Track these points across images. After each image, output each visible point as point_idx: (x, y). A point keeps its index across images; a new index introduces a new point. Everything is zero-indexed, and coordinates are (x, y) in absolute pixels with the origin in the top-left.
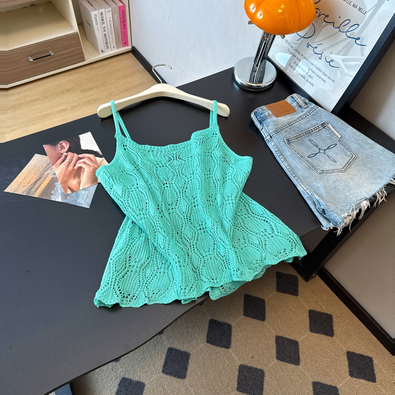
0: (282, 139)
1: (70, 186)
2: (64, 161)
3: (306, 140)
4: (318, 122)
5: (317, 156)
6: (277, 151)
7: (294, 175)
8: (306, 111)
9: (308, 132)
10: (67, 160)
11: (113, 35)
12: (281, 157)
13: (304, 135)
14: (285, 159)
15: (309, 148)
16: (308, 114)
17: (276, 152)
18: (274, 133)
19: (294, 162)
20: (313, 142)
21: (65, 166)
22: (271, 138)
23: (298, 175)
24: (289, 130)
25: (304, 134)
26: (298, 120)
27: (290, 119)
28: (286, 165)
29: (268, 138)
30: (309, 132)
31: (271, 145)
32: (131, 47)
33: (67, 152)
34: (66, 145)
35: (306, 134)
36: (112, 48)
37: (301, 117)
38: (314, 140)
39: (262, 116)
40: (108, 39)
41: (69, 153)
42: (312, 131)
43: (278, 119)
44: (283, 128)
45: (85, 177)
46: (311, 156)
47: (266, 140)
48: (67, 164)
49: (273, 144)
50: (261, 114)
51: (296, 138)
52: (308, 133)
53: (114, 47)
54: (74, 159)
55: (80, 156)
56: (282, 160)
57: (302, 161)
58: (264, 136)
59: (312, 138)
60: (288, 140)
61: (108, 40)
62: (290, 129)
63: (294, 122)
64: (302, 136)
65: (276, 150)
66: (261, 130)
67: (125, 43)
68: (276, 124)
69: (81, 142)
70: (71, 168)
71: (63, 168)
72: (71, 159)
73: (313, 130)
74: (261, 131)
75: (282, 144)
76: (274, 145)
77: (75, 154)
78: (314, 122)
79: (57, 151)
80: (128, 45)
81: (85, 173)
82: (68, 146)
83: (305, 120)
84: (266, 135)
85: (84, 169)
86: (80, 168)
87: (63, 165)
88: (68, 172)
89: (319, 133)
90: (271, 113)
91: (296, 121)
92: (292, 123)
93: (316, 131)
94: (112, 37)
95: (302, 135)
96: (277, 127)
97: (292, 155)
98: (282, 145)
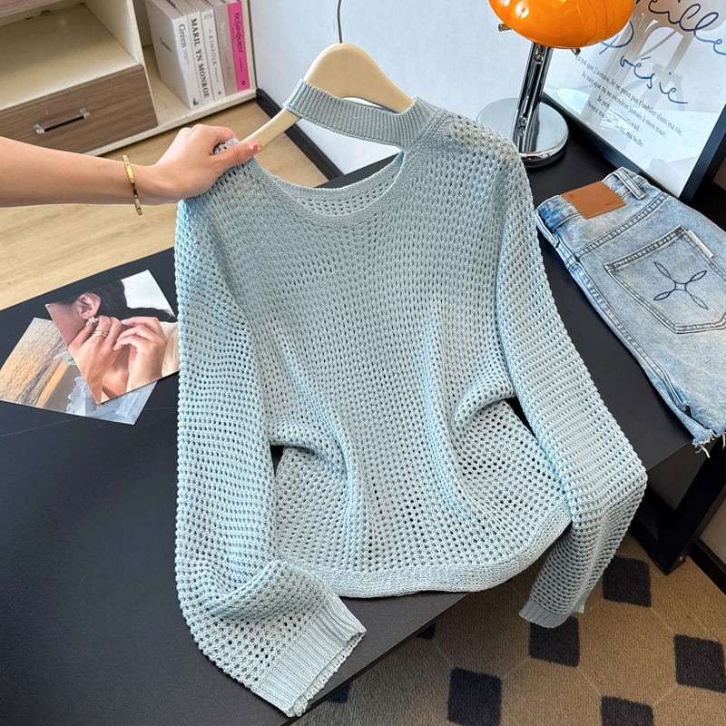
0: (601, 265)
1: (107, 386)
2: (90, 334)
3: (649, 263)
4: (669, 227)
5: (671, 297)
6: (591, 289)
7: (629, 338)
8: (644, 203)
9: (651, 247)
10: (98, 333)
11: (218, 65)
12: (601, 300)
13: (643, 255)
14: (609, 306)
15: (655, 281)
16: (649, 209)
17: (589, 290)
18: (583, 252)
19: (628, 309)
20: (662, 269)
21: (93, 346)
22: (578, 261)
23: (637, 336)
24: (613, 245)
25: (644, 252)
26: (631, 223)
27: (614, 222)
28: (612, 316)
29: (571, 262)
30: (653, 248)
31: (578, 276)
32: (254, 91)
33: (96, 316)
34: (94, 303)
35: (648, 252)
36: (216, 94)
37: (635, 216)
38: (663, 264)
39: (554, 217)
40: (207, 75)
41: (101, 318)
42: (659, 246)
43: (589, 224)
44: (601, 241)
45: (137, 366)
46: (661, 297)
47: (567, 266)
48: (98, 340)
49: (581, 274)
50: (554, 213)
51: (629, 261)
52: (651, 250)
53: (220, 93)
54: (112, 329)
55: (125, 322)
56: (604, 306)
57: (643, 309)
58: (564, 259)
59: (658, 258)
60: (612, 265)
61: (207, 79)
62: (614, 243)
63: (622, 228)
64: (639, 257)
65: (589, 286)
66: (557, 246)
67: (243, 83)
68: (585, 232)
69: (126, 293)
70: (106, 348)
71: (90, 349)
72: (107, 329)
73: (661, 243)
74: (557, 249)
75: (602, 273)
76: (584, 276)
77: (115, 319)
78: (661, 226)
79: (76, 316)
80: (248, 87)
81: (138, 356)
82: (98, 304)
83: (644, 223)
84: (568, 256)
85: (135, 348)
86: (127, 348)
87: (90, 344)
88: (100, 358)
89: (671, 250)
90: (575, 211)
91: (626, 226)
92: (619, 231)
93: (667, 244)
94: (215, 72)
95: (640, 254)
96: (588, 241)
97: (622, 296)
98: (600, 275)
